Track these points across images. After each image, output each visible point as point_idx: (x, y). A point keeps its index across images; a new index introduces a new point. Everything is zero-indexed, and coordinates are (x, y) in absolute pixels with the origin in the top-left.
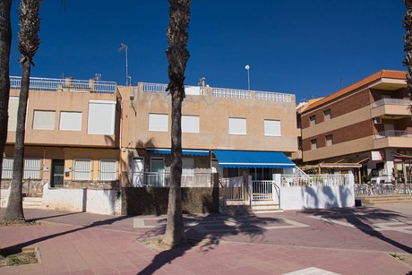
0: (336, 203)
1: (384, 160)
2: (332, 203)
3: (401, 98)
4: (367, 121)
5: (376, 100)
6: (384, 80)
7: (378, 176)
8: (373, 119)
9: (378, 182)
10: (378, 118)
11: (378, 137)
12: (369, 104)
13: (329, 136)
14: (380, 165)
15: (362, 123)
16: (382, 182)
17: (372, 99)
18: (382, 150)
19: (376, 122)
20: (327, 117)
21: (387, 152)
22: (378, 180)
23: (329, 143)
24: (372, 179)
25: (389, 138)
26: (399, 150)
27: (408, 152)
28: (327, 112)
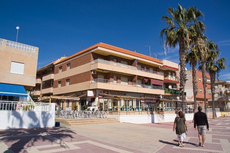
0: (39, 124)
1: (95, 96)
2: (35, 124)
3: (109, 60)
4: (88, 72)
5: (94, 59)
6: (99, 48)
7: (91, 106)
8: (91, 71)
9: (91, 109)
10: (94, 71)
11: (93, 82)
12: (90, 62)
13: (68, 80)
14: (93, 100)
15: (85, 73)
16: (93, 110)
17: (92, 58)
18: (94, 90)
19: (92, 73)
20: (68, 68)
21: (97, 92)
22: (91, 108)
23: (68, 83)
24: (88, 108)
25: (98, 83)
26: (104, 91)
27: (109, 92)
28: (68, 64)
